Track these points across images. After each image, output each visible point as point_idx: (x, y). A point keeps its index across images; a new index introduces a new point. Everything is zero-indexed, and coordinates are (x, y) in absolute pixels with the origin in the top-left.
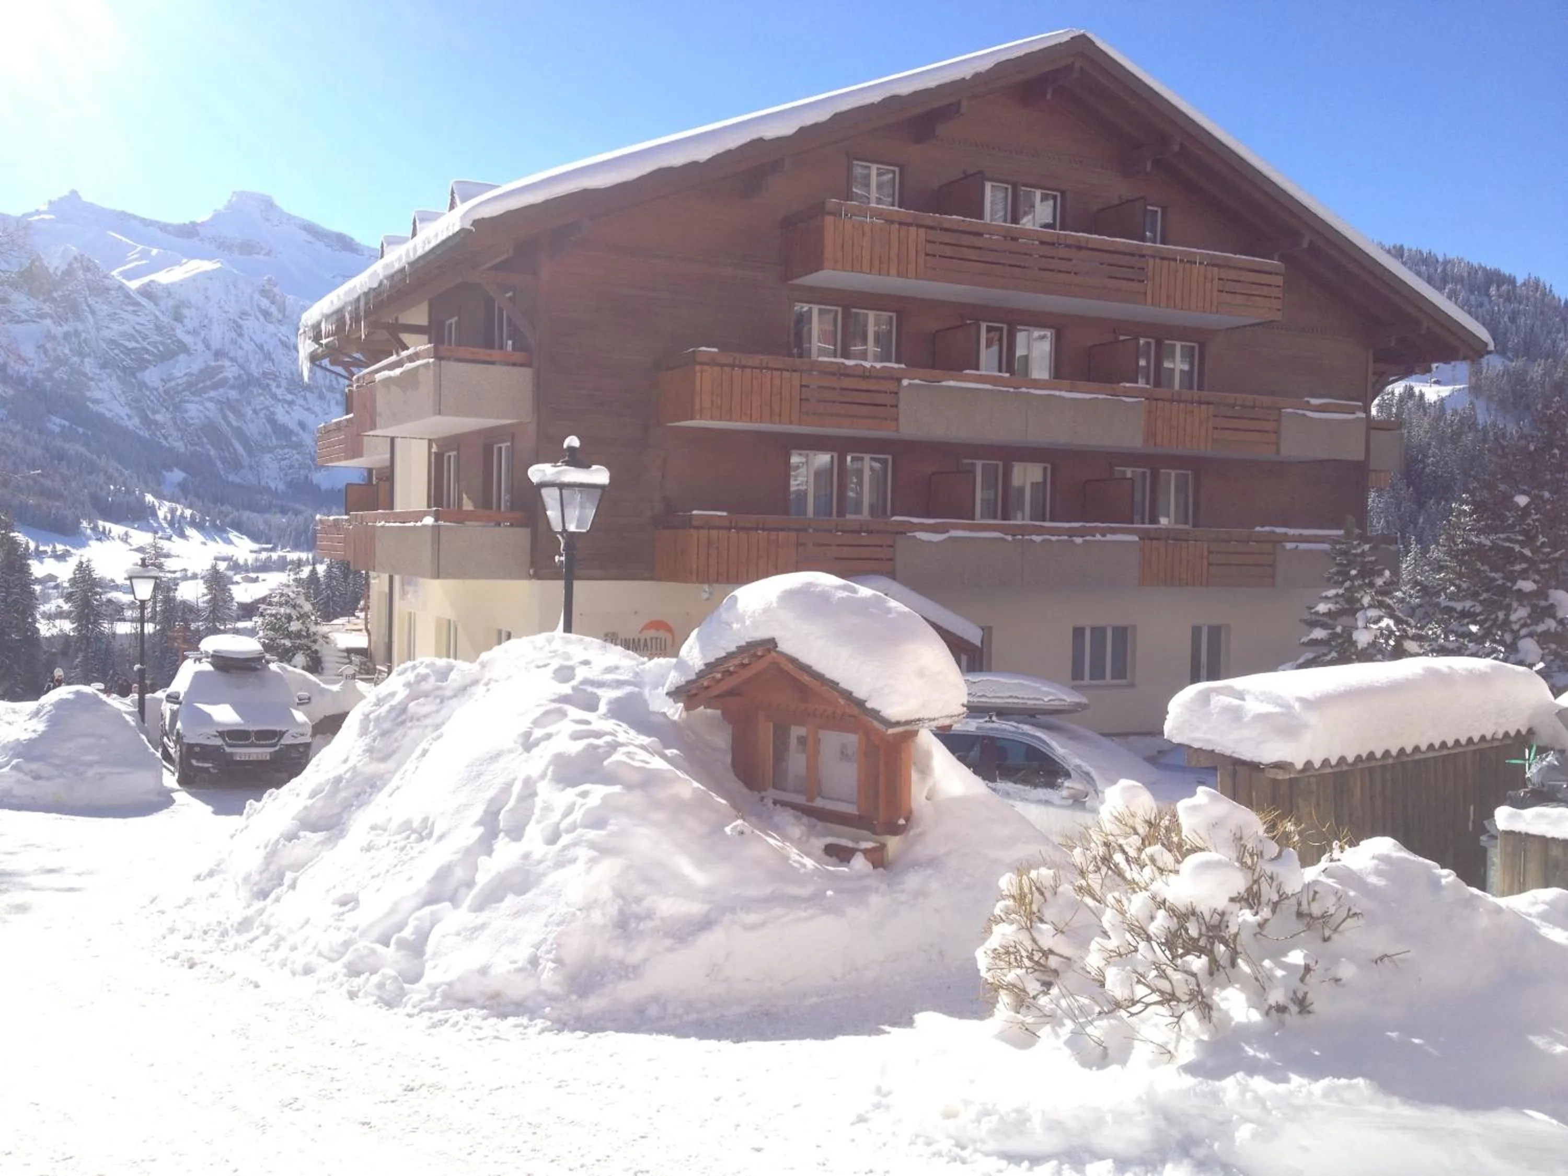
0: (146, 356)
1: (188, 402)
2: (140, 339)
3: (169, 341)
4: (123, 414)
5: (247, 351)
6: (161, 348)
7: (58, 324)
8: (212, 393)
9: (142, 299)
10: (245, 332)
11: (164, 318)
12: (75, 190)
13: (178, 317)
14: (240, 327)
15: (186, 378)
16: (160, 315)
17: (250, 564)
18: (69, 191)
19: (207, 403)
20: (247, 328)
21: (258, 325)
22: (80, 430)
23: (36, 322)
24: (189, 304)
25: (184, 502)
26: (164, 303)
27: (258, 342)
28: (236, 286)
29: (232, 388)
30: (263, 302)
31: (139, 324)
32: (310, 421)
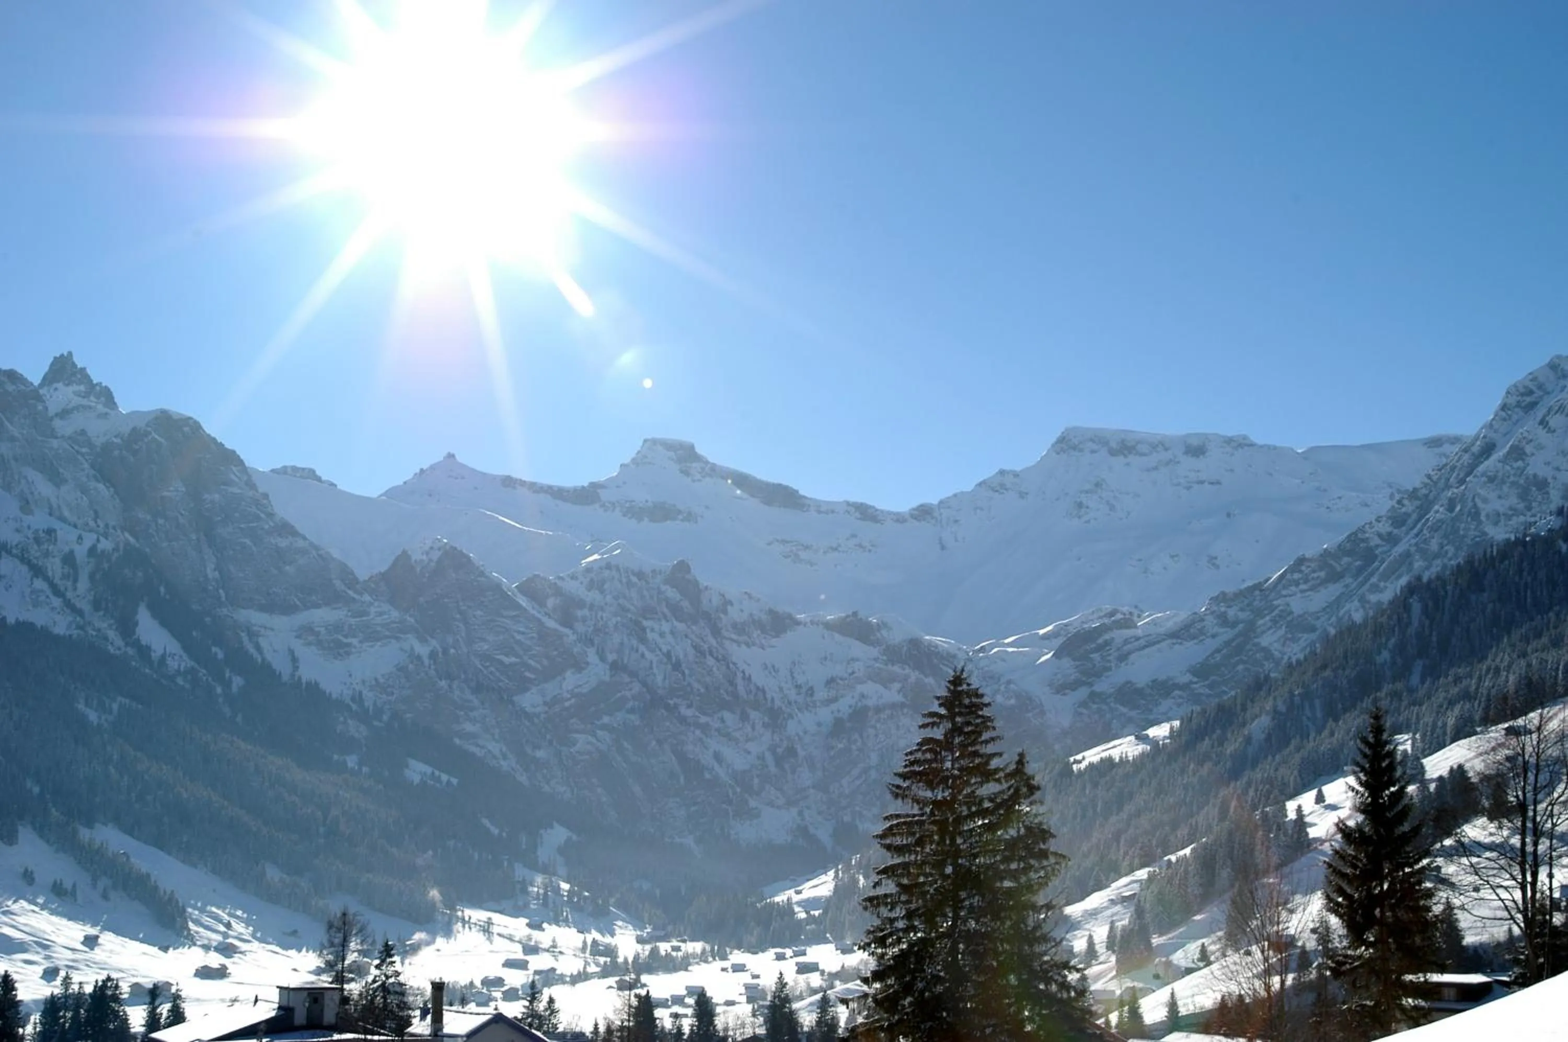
0: (527, 674)
1: (574, 732)
2: (521, 653)
3: (555, 653)
4: (496, 752)
5: (651, 662)
6: (545, 662)
7: (423, 640)
8: (606, 719)
9: (523, 601)
10: (650, 635)
11: (551, 624)
12: (452, 452)
13: (567, 621)
14: (644, 629)
15: (573, 701)
16: (545, 619)
17: (630, 960)
18: (444, 453)
19: (600, 733)
20: (652, 630)
21: (666, 627)
22: (444, 777)
23: (397, 639)
24: (581, 604)
25: (562, 870)
26: (551, 602)
27: (665, 649)
28: (640, 575)
29: (632, 711)
30: (671, 593)
31: (519, 632)
32: (728, 752)
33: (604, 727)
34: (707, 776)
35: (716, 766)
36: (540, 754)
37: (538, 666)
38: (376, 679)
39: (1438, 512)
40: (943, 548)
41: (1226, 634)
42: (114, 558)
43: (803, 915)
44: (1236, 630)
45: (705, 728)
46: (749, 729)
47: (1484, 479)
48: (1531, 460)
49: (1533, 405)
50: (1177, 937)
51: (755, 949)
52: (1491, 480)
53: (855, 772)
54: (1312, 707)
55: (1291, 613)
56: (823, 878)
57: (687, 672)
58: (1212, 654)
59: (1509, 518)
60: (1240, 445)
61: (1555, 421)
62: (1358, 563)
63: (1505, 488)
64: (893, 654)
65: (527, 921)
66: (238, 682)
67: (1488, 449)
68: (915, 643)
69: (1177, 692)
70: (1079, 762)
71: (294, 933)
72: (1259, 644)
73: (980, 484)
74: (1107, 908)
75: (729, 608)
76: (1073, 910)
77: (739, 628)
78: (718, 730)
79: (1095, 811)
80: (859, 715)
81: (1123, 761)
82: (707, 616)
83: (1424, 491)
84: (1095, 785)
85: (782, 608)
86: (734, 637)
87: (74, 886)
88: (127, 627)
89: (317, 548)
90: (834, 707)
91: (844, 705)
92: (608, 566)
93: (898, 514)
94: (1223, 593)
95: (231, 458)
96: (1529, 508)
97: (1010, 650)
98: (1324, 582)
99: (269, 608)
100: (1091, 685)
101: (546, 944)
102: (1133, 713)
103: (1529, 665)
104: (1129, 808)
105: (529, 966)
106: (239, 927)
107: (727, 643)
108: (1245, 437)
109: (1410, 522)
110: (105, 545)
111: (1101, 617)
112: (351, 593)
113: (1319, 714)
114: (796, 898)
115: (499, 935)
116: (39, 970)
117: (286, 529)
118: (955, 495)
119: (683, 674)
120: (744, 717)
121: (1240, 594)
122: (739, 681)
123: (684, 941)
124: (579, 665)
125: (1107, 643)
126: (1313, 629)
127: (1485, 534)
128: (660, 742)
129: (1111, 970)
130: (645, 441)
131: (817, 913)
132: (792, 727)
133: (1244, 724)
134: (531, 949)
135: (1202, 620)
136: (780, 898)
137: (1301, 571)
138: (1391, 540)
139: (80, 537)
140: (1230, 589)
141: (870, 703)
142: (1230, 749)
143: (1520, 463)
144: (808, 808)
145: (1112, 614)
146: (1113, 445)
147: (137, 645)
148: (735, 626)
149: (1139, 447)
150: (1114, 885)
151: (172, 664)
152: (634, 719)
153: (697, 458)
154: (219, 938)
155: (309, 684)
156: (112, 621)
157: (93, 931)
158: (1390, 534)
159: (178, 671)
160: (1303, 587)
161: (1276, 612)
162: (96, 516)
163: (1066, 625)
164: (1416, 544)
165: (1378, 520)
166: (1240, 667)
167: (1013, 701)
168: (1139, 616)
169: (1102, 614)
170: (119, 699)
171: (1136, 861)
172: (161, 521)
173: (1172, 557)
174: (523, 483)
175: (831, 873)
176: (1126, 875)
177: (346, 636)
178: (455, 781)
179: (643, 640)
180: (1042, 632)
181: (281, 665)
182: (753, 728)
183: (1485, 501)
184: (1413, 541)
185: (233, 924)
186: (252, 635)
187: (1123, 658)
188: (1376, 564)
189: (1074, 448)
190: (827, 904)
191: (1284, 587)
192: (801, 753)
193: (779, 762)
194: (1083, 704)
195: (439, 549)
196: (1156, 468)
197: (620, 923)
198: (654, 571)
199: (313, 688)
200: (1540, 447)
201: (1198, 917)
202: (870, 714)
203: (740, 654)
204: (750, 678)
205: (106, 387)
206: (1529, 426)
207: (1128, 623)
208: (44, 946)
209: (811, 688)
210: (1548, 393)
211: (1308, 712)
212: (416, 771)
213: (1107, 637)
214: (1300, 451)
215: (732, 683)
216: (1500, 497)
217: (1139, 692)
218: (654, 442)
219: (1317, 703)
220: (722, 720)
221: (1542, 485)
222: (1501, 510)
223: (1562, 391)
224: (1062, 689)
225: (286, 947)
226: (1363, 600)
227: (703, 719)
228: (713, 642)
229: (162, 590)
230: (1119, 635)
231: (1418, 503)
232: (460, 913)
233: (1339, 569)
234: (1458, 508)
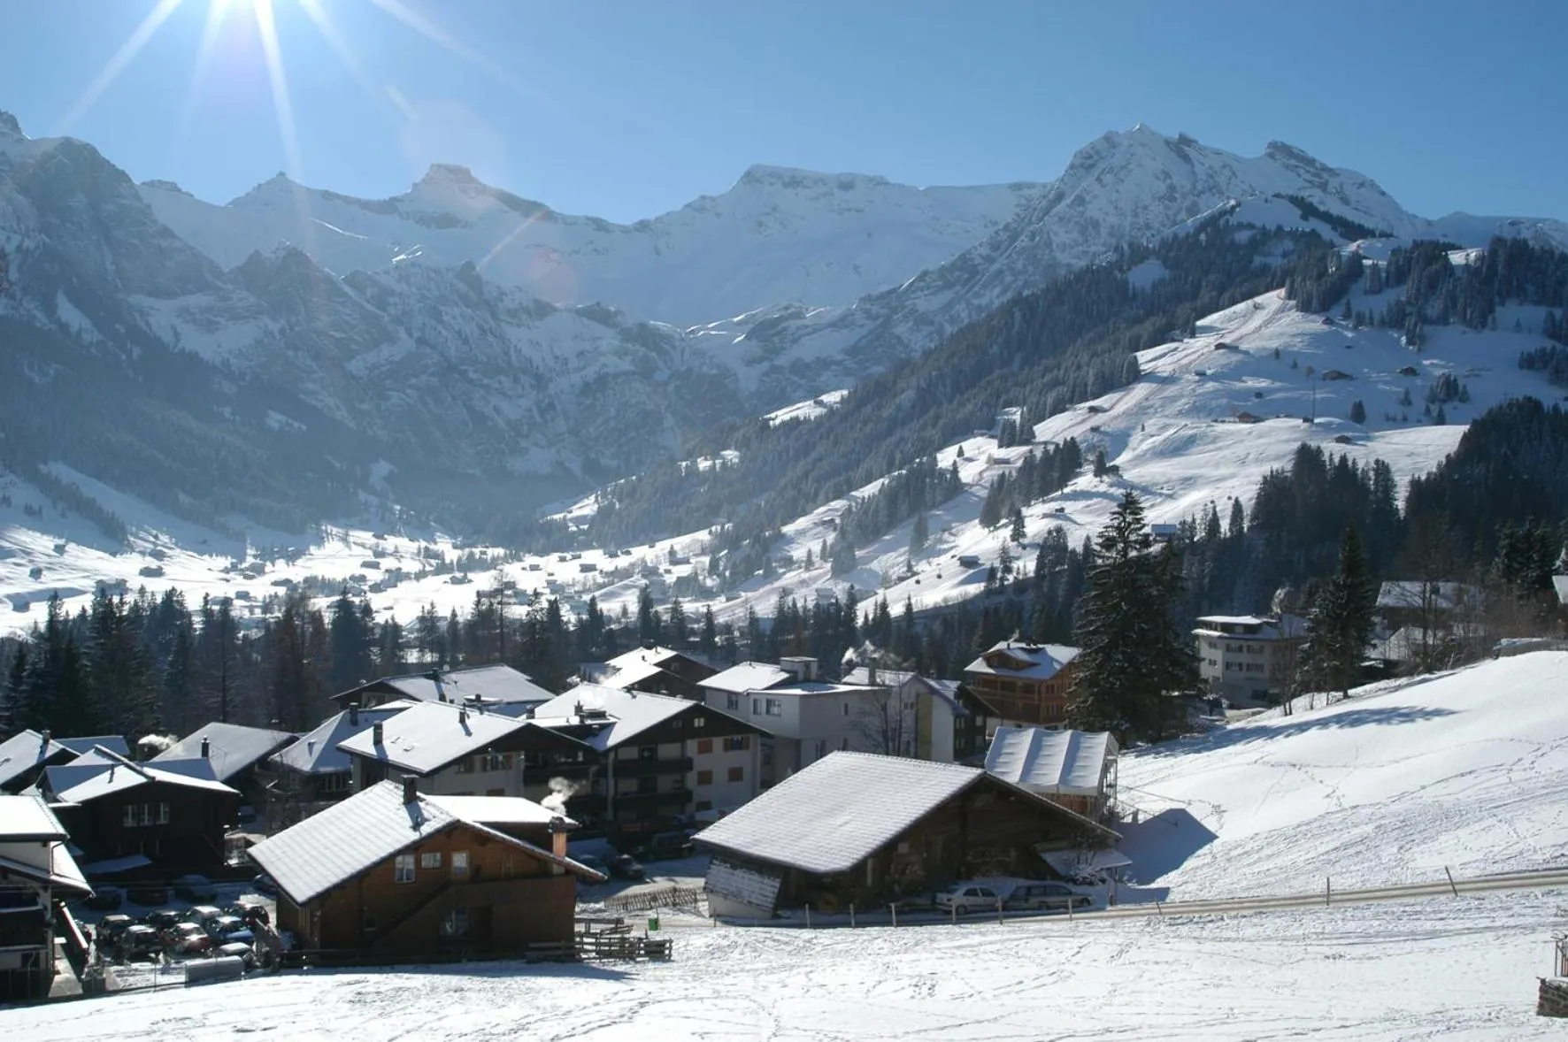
0: (353, 346)
1: (389, 389)
2: (348, 329)
3: (374, 330)
4: (332, 405)
5: (446, 338)
6: (366, 336)
7: (275, 320)
8: (413, 381)
9: (347, 289)
10: (446, 318)
11: (370, 307)
12: (283, 171)
13: (382, 306)
14: (440, 313)
15: (389, 366)
16: (365, 304)
17: (455, 562)
18: (277, 172)
19: (409, 391)
20: (446, 314)
21: (456, 311)
22: (296, 425)
23: (255, 318)
24: (393, 293)
25: (392, 496)
26: (369, 292)
27: (457, 328)
28: (437, 272)
29: (432, 375)
30: (462, 286)
31: (347, 315)
32: (504, 405)
33: (411, 387)
34: (490, 423)
35: (497, 417)
36: (365, 407)
37: (361, 340)
38: (239, 350)
39: (1023, 241)
40: (658, 253)
41: (870, 325)
42: (36, 255)
43: (574, 529)
44: (878, 322)
45: (487, 387)
46: (520, 389)
47: (1056, 219)
48: (1090, 206)
49: (1092, 166)
50: (874, 551)
51: (542, 552)
52: (1061, 219)
53: (599, 421)
54: (944, 385)
55: (917, 311)
56: (586, 502)
57: (473, 346)
58: (860, 340)
59: (1072, 248)
60: (879, 184)
61: (1108, 178)
62: (966, 276)
63: (1070, 226)
64: (626, 335)
65: (372, 533)
66: (136, 352)
67: (1060, 197)
68: (643, 326)
69: (833, 367)
70: (773, 419)
71: (205, 542)
72: (892, 333)
73: (687, 206)
74: (811, 529)
75: (504, 297)
76: (788, 529)
77: (513, 313)
78: (496, 389)
79: (787, 455)
80: (602, 380)
81: (807, 420)
82: (487, 303)
83: (1015, 226)
84: (787, 437)
85: (545, 298)
86: (508, 319)
87: (40, 508)
88: (50, 308)
89: (192, 248)
90: (583, 373)
91: (591, 373)
92: (413, 265)
93: (624, 227)
94: (869, 296)
95: (122, 176)
96: (1087, 241)
97: (713, 333)
98: (941, 289)
99: (156, 293)
100: (772, 360)
101: (390, 549)
102: (803, 382)
103: (1103, 362)
104: (814, 455)
105: (381, 566)
106: (164, 538)
107: (503, 324)
108: (882, 178)
109: (1003, 247)
110: (28, 244)
111: (779, 310)
112: (218, 283)
113: (948, 390)
114: (569, 516)
115: (355, 543)
116: (28, 570)
117: (166, 233)
118: (668, 214)
119: (471, 347)
120: (516, 380)
121: (881, 296)
122: (512, 352)
123: (487, 547)
124: (392, 340)
125: (785, 329)
126: (932, 323)
127: (1055, 258)
128: (454, 398)
129: (826, 574)
130: (432, 166)
131: (586, 527)
132: (552, 389)
133: (895, 396)
134: (380, 554)
135: (853, 314)
136: (557, 517)
137: (925, 281)
138: (990, 260)
139: (9, 238)
140: (875, 292)
141: (610, 370)
142: (886, 413)
143: (1081, 208)
144: (564, 447)
145: (786, 308)
146: (787, 180)
147: (58, 321)
148: (509, 311)
149: (805, 181)
150: (816, 512)
151: (87, 338)
152: (435, 381)
153: (473, 180)
154: (151, 546)
155: (190, 353)
156: (38, 304)
157: (61, 542)
158: (988, 256)
159: (91, 343)
160: (926, 292)
161: (906, 310)
162: (19, 220)
163: (754, 315)
164: (1008, 264)
165: (981, 245)
166: (880, 350)
167: (715, 372)
168: (807, 309)
169: (779, 307)
170: (54, 366)
171: (831, 496)
172: (69, 225)
173: (828, 265)
174: (338, 196)
175: (593, 498)
176: (823, 505)
177: (215, 316)
178: (304, 427)
179: (441, 321)
180: (736, 320)
181: (167, 338)
182: (523, 388)
183: (1056, 234)
184: (1005, 262)
185: (160, 536)
186: (142, 313)
187: (795, 341)
188: (979, 277)
189: (758, 181)
190: (592, 520)
191: (913, 292)
192: (559, 407)
193: (542, 413)
194: (766, 374)
195: (284, 249)
196: (817, 198)
197: (438, 534)
198: (447, 269)
199: (193, 358)
200: (1095, 197)
201: (887, 537)
202: (610, 378)
203: (512, 333)
204: (520, 351)
205: (11, 116)
206: (1088, 182)
207: (799, 315)
208: (27, 553)
209: (566, 359)
210: (1101, 158)
211: (941, 388)
212: (275, 419)
213: (785, 324)
214: (921, 189)
215: (506, 354)
216: (1067, 232)
217: (807, 366)
218: (439, 166)
219: (948, 382)
220: (500, 382)
221: (1096, 225)
222: (1067, 241)
223: (1112, 157)
224: (750, 363)
225: (201, 553)
226: (968, 304)
227: (486, 381)
228: (492, 323)
229: (75, 280)
230: (793, 324)
231: (1009, 234)
232: (323, 528)
233: (952, 280)
234: (1037, 239)
